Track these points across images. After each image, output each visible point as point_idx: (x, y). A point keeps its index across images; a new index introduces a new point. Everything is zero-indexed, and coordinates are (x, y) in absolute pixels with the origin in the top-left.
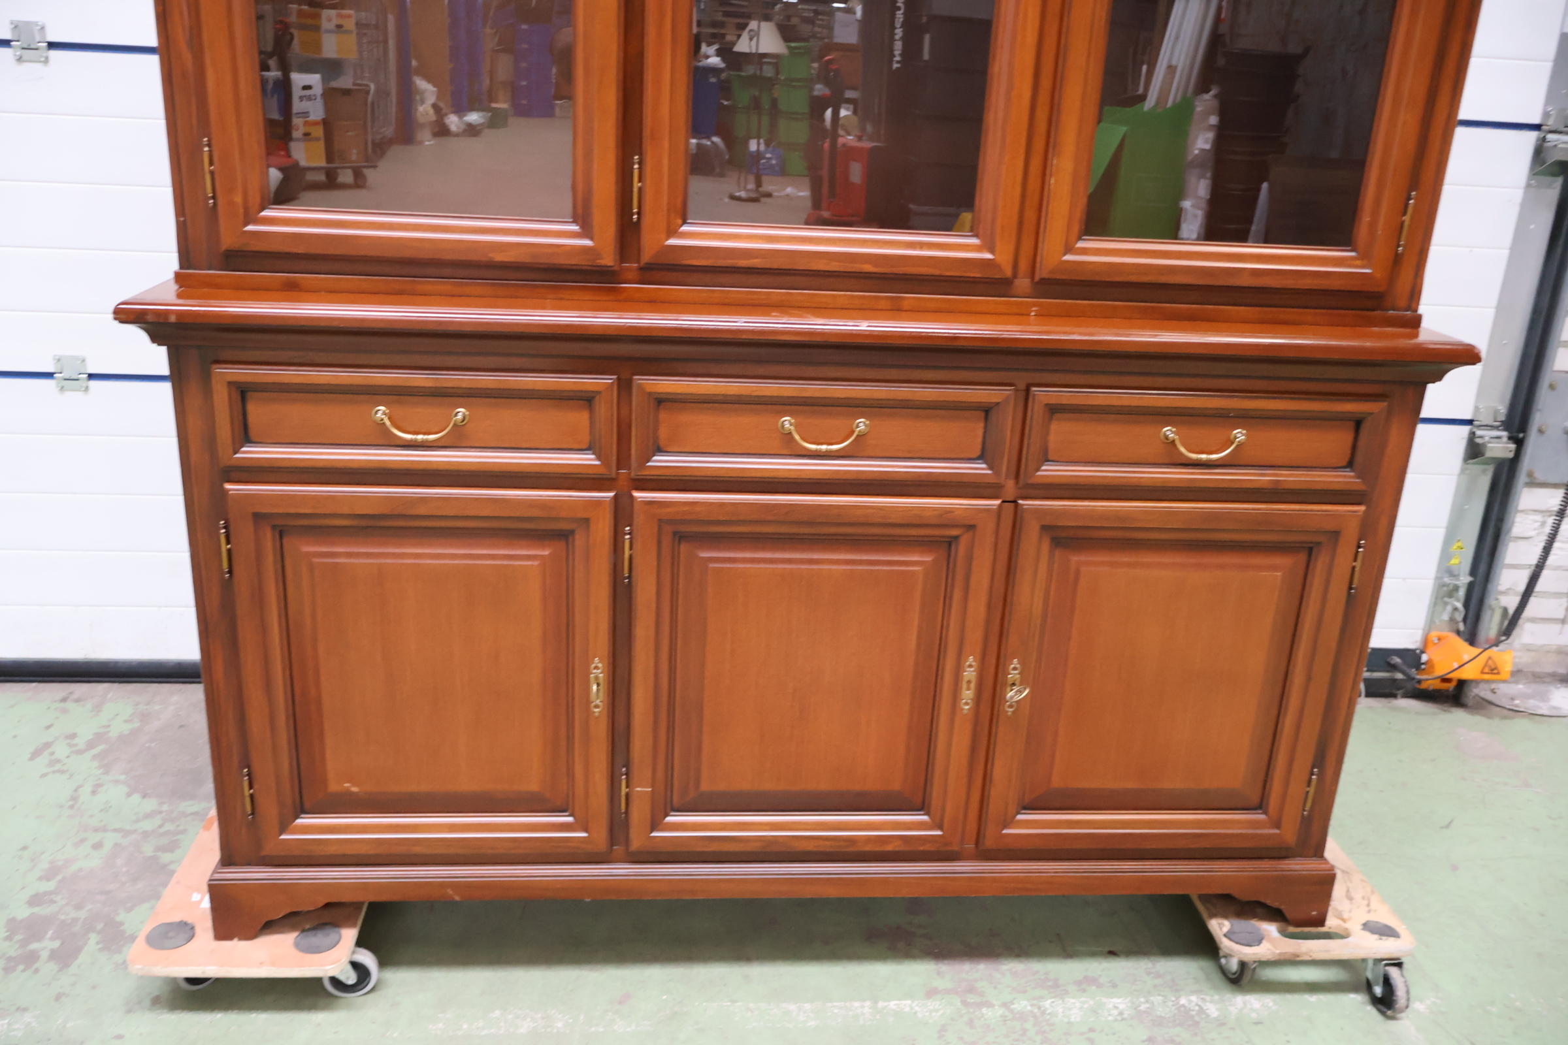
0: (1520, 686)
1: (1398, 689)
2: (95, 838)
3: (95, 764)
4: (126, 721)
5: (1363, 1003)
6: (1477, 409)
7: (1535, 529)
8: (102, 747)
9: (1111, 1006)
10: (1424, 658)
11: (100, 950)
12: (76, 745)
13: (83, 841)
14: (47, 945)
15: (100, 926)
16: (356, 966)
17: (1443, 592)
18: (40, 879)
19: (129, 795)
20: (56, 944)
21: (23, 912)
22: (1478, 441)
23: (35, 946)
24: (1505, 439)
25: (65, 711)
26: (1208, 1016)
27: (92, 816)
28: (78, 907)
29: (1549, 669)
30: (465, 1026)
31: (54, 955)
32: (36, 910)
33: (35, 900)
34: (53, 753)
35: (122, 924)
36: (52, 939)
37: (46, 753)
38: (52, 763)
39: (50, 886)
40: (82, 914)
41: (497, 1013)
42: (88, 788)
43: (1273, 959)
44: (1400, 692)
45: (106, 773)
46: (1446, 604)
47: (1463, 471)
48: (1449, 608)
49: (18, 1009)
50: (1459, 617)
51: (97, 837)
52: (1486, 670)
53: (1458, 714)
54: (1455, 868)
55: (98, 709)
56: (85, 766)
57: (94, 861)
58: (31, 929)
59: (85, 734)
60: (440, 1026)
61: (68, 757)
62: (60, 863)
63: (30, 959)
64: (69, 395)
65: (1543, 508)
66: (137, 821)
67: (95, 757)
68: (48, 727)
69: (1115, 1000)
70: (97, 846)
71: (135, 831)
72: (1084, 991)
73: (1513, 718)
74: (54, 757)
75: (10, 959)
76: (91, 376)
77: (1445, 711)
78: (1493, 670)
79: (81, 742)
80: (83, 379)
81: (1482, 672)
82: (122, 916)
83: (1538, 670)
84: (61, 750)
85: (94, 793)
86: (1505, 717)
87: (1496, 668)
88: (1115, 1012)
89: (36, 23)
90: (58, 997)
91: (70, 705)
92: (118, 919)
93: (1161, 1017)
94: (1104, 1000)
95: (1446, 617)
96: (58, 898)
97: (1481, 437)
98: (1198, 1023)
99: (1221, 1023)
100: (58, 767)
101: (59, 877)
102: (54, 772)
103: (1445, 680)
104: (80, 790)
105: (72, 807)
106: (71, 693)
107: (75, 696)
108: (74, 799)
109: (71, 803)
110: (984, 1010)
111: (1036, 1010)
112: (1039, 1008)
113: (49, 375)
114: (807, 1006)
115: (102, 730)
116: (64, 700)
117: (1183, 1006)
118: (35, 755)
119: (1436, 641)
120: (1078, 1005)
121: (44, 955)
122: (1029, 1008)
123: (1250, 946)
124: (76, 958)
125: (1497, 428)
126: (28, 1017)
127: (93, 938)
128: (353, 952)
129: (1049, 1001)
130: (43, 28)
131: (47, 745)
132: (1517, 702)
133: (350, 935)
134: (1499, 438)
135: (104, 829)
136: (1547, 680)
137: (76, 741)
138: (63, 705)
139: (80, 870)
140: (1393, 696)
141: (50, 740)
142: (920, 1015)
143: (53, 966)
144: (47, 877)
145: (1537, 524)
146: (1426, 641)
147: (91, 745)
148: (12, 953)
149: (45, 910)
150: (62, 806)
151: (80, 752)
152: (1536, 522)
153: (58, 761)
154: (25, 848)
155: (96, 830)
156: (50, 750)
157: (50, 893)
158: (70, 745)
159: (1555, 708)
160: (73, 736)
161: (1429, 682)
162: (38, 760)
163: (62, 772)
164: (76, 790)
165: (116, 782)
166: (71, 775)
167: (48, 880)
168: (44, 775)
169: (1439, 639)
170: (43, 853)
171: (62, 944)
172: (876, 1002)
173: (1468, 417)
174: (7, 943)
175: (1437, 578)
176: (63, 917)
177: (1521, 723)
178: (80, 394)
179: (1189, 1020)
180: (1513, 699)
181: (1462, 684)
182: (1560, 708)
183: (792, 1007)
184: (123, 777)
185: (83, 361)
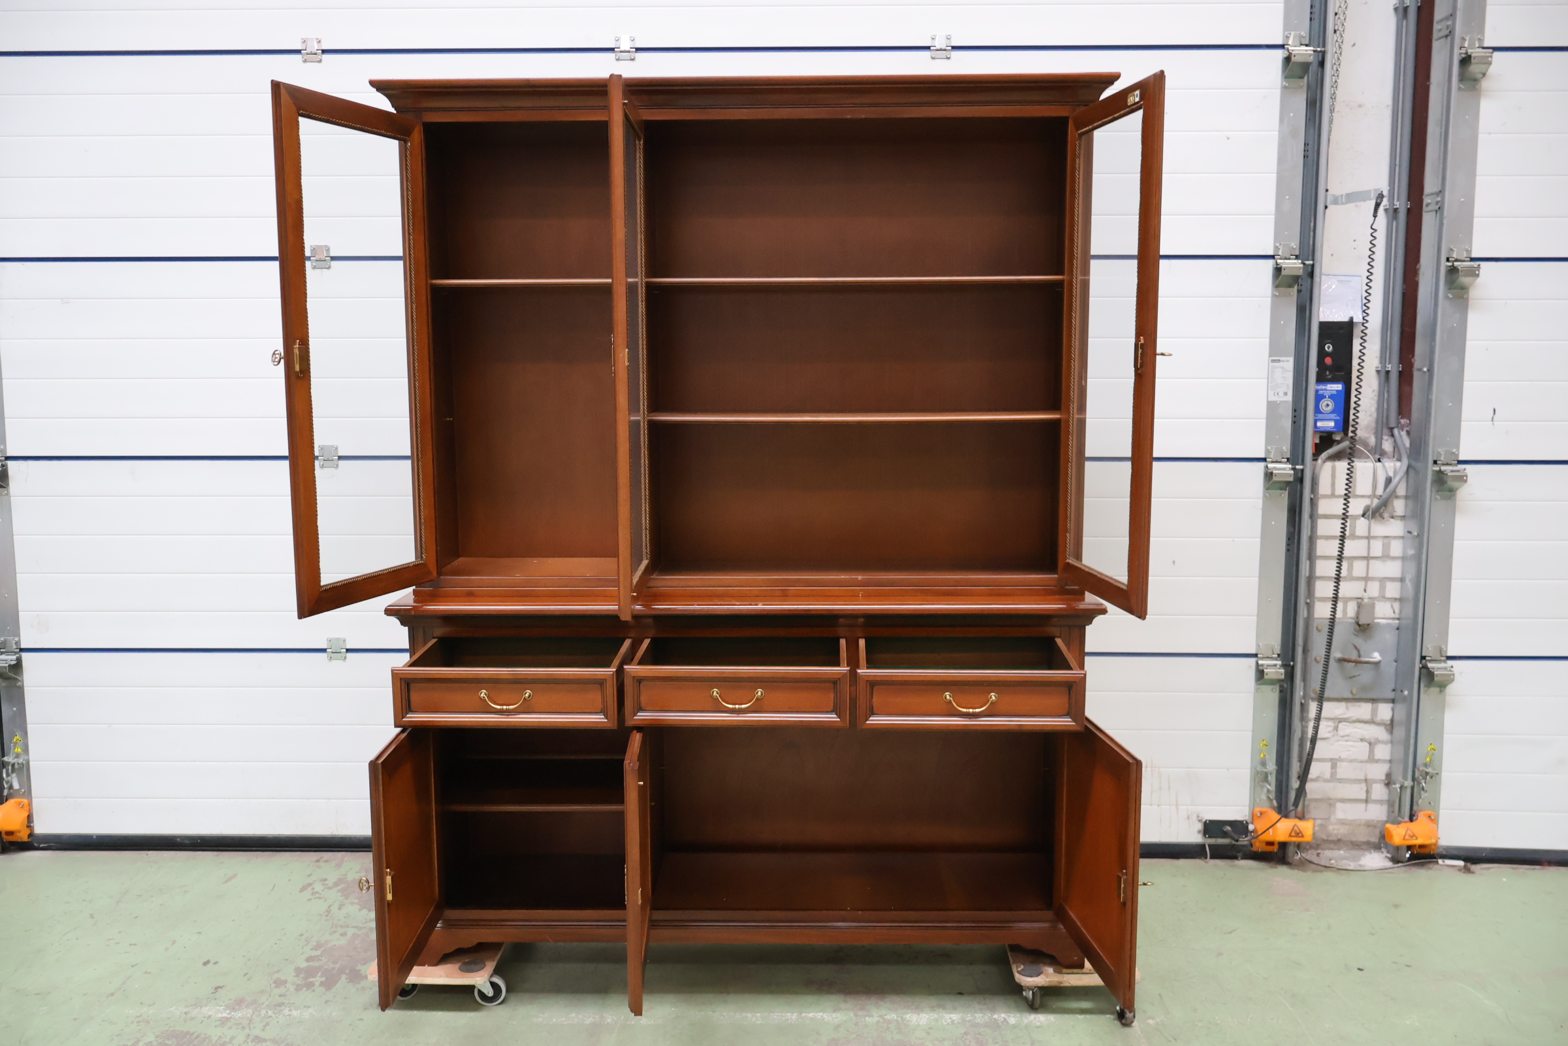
0: (1342, 852)
1: (1239, 852)
2: (341, 931)
3: (339, 894)
4: (356, 872)
5: (1115, 1019)
6: (1258, 646)
7: (1330, 732)
8: (343, 886)
9: (948, 1018)
10: (1251, 827)
11: (348, 982)
12: (328, 884)
13: (335, 932)
14: (318, 979)
15: (347, 971)
16: (493, 985)
17: (1259, 778)
18: (312, 949)
19: (360, 910)
20: (324, 979)
21: (304, 965)
22: (1261, 668)
23: (312, 980)
24: (1278, 666)
25: (319, 867)
26: (1008, 1023)
27: (339, 920)
28: (335, 962)
29: (1363, 838)
30: (554, 1020)
31: (322, 984)
32: (311, 964)
33: (309, 959)
34: (313, 889)
35: (360, 971)
36: (320, 977)
37: (309, 889)
38: (313, 894)
39: (318, 953)
40: (337, 966)
41: (573, 1015)
42: (336, 906)
43: (1046, 985)
44: (1239, 855)
45: (347, 898)
46: (1262, 787)
47: (1257, 690)
48: (1265, 790)
49: (305, 1007)
50: (1272, 796)
51: (343, 930)
52: (1293, 834)
53: (1283, 870)
54: (1220, 954)
55: (339, 866)
56: (334, 895)
57: (343, 942)
58: (310, 972)
59: (333, 877)
60: (540, 1019)
61: (323, 890)
62: (322, 942)
63: (310, 986)
64: (334, 662)
65: (1332, 716)
66: (366, 922)
67: (338, 891)
68: (309, 876)
69: (952, 1016)
70: (344, 934)
71: (365, 928)
72: (934, 1011)
73: (1321, 871)
74: (314, 890)
75: (298, 985)
76: (348, 650)
77: (1272, 867)
78: (1298, 834)
79: (330, 883)
80: (343, 652)
81: (1290, 836)
82: (359, 967)
83: (1354, 839)
84: (318, 887)
85: (340, 909)
86: (1315, 871)
87: (1300, 832)
88: (949, 1021)
89: (333, 446)
90: (326, 1002)
91: (322, 864)
92: (357, 968)
93: (978, 1023)
94: (944, 1015)
95: (1264, 797)
96: (323, 958)
97: (1262, 665)
98: (1000, 1026)
99: (1014, 1027)
100: (317, 895)
101: (323, 949)
102: (315, 898)
103: (1270, 844)
104: (331, 908)
105: (327, 916)
106: (322, 857)
107: (325, 859)
108: (328, 911)
109: (326, 913)
110: (867, 1018)
111: (899, 1019)
112: (902, 1018)
113: (324, 650)
114: (758, 1015)
115: (342, 877)
116: (318, 861)
117: (995, 1019)
118: (303, 889)
119: (1259, 815)
120: (927, 1017)
121: (317, 984)
122: (895, 1018)
123: (1031, 977)
124: (335, 985)
125: (1276, 659)
126: (310, 1010)
127: (344, 977)
128: (491, 976)
129: (909, 1015)
130: (337, 449)
131: (310, 885)
132: (1333, 862)
133: (490, 966)
134: (1275, 665)
135: (348, 927)
136: (1364, 847)
137: (327, 882)
138: (317, 863)
139: (335, 945)
140: (1235, 858)
141: (312, 882)
142: (826, 1020)
143: (323, 989)
144: (315, 948)
145: (1331, 729)
146: (1253, 816)
147: (336, 884)
148: (299, 982)
149: (316, 964)
150: (321, 915)
151: (330, 888)
152: (1330, 726)
153: (317, 892)
154: (301, 935)
155: (342, 927)
156: (311, 887)
157: (318, 956)
158: (323, 885)
159: (1361, 866)
160: (325, 880)
161: (1259, 846)
162: (305, 892)
163: (320, 898)
164: (329, 907)
165: (352, 903)
166: (326, 900)
167: (316, 950)
168: (309, 900)
169: (1261, 814)
170: (312, 937)
171: (327, 979)
172: (801, 1013)
173: (1253, 651)
174: (296, 978)
175: (1253, 768)
176: (326, 967)
177: (1329, 875)
178: (341, 662)
179: (995, 1026)
180: (1330, 860)
181: (1283, 845)
182: (1364, 866)
183: (749, 1015)
184: (357, 901)
185: (344, 641)
